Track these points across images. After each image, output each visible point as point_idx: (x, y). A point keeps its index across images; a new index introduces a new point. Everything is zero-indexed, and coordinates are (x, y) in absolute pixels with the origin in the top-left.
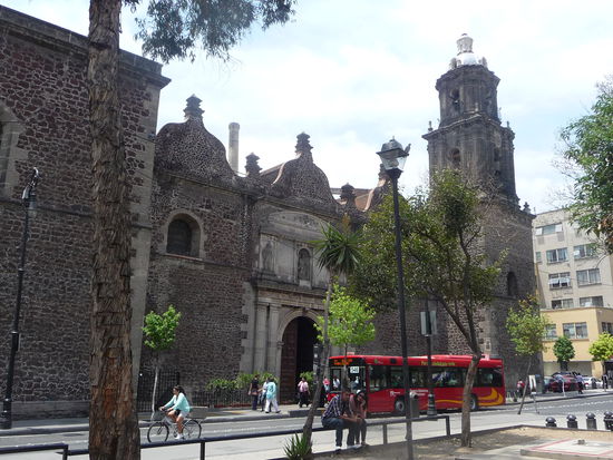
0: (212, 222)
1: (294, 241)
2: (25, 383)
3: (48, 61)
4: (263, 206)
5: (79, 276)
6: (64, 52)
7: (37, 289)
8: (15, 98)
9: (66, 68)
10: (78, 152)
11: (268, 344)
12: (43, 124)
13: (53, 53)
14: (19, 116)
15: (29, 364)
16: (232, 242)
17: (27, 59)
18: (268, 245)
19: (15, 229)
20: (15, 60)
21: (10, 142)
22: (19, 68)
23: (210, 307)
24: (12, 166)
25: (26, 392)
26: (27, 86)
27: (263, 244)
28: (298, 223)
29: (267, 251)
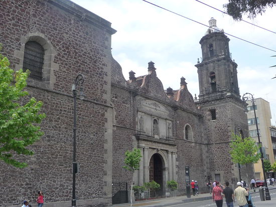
0: (118, 105)
1: (151, 115)
2: (65, 191)
3: (65, 17)
4: (138, 98)
5: (85, 133)
6: (71, 13)
7: (67, 140)
8: (51, 36)
9: (72, 22)
10: (80, 66)
11: (144, 167)
12: (64, 51)
13: (67, 13)
14: (54, 46)
15: (66, 180)
16: (126, 115)
17: (56, 16)
18: (141, 117)
19: (56, 106)
20: (50, 16)
21: (50, 60)
22: (53, 20)
23: (120, 149)
24: (52, 73)
25: (66, 196)
26: (56, 30)
27: (139, 117)
28: (152, 106)
29: (141, 120)
